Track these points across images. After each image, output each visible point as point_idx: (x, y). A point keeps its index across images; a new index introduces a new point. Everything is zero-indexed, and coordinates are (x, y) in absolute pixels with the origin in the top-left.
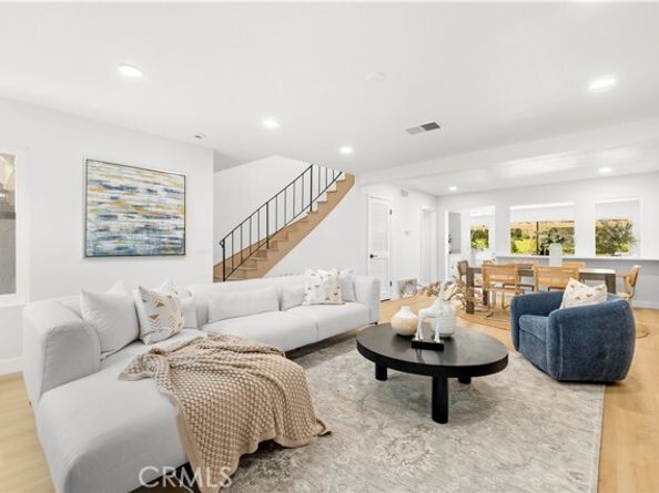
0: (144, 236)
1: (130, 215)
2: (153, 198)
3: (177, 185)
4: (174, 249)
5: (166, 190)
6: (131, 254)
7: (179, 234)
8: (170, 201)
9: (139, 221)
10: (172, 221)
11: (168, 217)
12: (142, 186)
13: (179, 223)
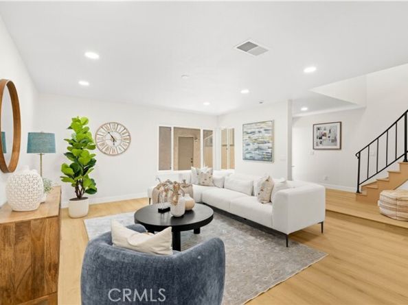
0: (257, 152)
1: (254, 143)
2: (261, 135)
3: (269, 126)
4: (268, 158)
5: (265, 130)
6: (254, 159)
7: (270, 151)
8: (266, 135)
9: (256, 146)
10: (267, 144)
11: (266, 143)
12: (257, 130)
13: (270, 145)
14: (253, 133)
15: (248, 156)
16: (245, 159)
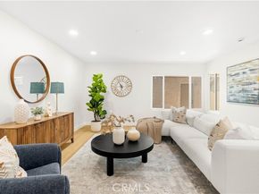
1: (238, 85)
2: (245, 76)
3: (256, 65)
4: (254, 101)
5: (250, 70)
6: (238, 102)
8: (252, 75)
10: (253, 86)
11: (251, 84)
12: (241, 71)
13: (256, 86)
14: (238, 74)
15: (232, 98)
16: (229, 101)
